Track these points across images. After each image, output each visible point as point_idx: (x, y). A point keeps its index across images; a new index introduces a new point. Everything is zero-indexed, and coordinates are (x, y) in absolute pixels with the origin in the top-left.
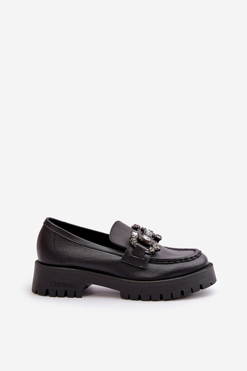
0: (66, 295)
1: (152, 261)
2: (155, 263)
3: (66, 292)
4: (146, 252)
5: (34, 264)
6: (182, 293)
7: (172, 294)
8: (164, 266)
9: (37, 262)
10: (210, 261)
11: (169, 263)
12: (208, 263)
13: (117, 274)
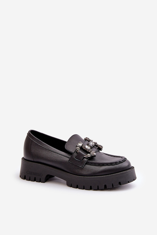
0: (35, 180)
1: (88, 163)
2: (90, 165)
3: (35, 178)
4: (84, 156)
5: (21, 160)
6: (105, 186)
7: (98, 186)
8: (95, 167)
9: (23, 159)
10: (132, 165)
11: (99, 166)
12: (131, 167)
13: (65, 170)
